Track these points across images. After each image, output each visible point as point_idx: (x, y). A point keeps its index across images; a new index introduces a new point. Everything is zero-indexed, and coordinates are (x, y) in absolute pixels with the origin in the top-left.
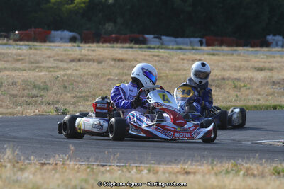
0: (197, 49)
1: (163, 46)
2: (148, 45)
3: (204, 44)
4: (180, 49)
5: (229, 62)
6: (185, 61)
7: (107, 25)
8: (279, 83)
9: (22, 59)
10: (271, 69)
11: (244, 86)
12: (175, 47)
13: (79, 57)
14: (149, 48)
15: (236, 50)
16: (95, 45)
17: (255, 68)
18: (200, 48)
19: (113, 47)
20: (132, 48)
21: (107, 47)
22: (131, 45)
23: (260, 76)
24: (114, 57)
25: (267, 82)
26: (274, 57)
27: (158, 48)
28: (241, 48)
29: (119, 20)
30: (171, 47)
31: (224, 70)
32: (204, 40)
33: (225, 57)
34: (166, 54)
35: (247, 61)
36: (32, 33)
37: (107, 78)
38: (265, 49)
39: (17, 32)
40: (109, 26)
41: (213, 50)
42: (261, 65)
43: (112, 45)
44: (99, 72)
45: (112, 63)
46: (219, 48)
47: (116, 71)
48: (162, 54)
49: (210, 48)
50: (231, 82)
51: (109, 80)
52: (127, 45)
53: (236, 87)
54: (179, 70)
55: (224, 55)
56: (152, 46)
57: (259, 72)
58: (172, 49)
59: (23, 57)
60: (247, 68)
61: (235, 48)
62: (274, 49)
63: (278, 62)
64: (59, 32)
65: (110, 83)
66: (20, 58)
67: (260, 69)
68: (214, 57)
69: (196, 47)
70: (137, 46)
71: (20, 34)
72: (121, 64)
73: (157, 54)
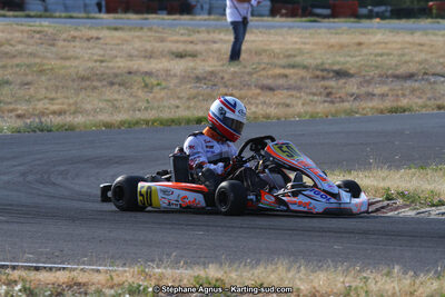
0: (93, 18)
1: (48, 14)
2: (27, 12)
3: (104, 9)
4: (71, 17)
5: (137, 44)
8: (205, 78)
10: (194, 55)
11: (158, 84)
12: (63, 15)
14: (28, 16)
15: (146, 19)
17: (173, 53)
18: (98, 15)
20: (4, 16)
22: (4, 12)
23: (180, 66)
25: (189, 77)
26: (198, 32)
27: (40, 17)
28: (154, 16)
30: (57, 14)
31: (130, 56)
33: (132, 33)
34: (50, 30)
35: (162, 40)
38: (186, 18)
41: (115, 19)
42: (181, 48)
46: (123, 16)
48: (46, 29)
49: (112, 15)
50: (140, 79)
53: (146, 86)
54: (68, 58)
55: (130, 30)
56: (32, 13)
57: (178, 61)
58: (60, 17)
60: (162, 55)
61: (145, 16)
62: (198, 17)
63: (204, 42)
67: (181, 56)
68: (117, 34)
69: (92, 15)
70: (11, 13)
73: (38, 29)
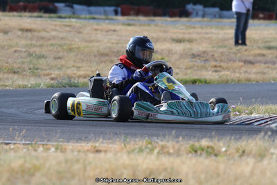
0: (112, 19)
1: (75, 16)
2: (59, 15)
3: (120, 13)
4: (94, 18)
6: (98, 32)
8: (199, 56)
10: (190, 41)
11: (162, 59)
12: (88, 16)
14: (60, 17)
17: (174, 40)
18: (114, 17)
19: (21, 16)
20: (41, 17)
21: (14, 16)
22: (40, 14)
23: (179, 48)
24: (22, 27)
25: (186, 54)
26: (194, 28)
27: (70, 17)
28: (159, 18)
30: (83, 16)
32: (119, 9)
33: (142, 28)
34: (78, 25)
35: (166, 32)
37: (14, 49)
38: (184, 20)
41: (128, 20)
42: (180, 36)
43: (19, 14)
44: (5, 43)
45: (20, 33)
46: (135, 18)
47: (23, 42)
48: (74, 24)
49: (126, 17)
51: (15, 51)
52: (36, 14)
54: (91, 41)
55: (140, 25)
56: (63, 15)
57: (178, 44)
58: (85, 18)
60: (165, 40)
61: (153, 18)
62: (194, 20)
63: (198, 33)
65: (16, 55)
67: (179, 41)
68: (130, 28)
69: (110, 17)
70: (47, 15)
72: (29, 34)
73: (68, 24)
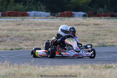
7: (100, 9)
9: (54, 25)
13: (79, 23)
16: (92, 18)
19: (100, 19)
22: (109, 18)
24: (95, 23)
29: (105, 7)
36: (66, 13)
39: (59, 13)
40: (101, 10)
43: (100, 18)
44: (85, 30)
45: (93, 26)
47: (93, 29)
51: (89, 33)
52: (107, 18)
59: (54, 24)
64: (78, 13)
66: (53, 24)
70: (111, 18)
71: (61, 14)
72: (97, 26)
